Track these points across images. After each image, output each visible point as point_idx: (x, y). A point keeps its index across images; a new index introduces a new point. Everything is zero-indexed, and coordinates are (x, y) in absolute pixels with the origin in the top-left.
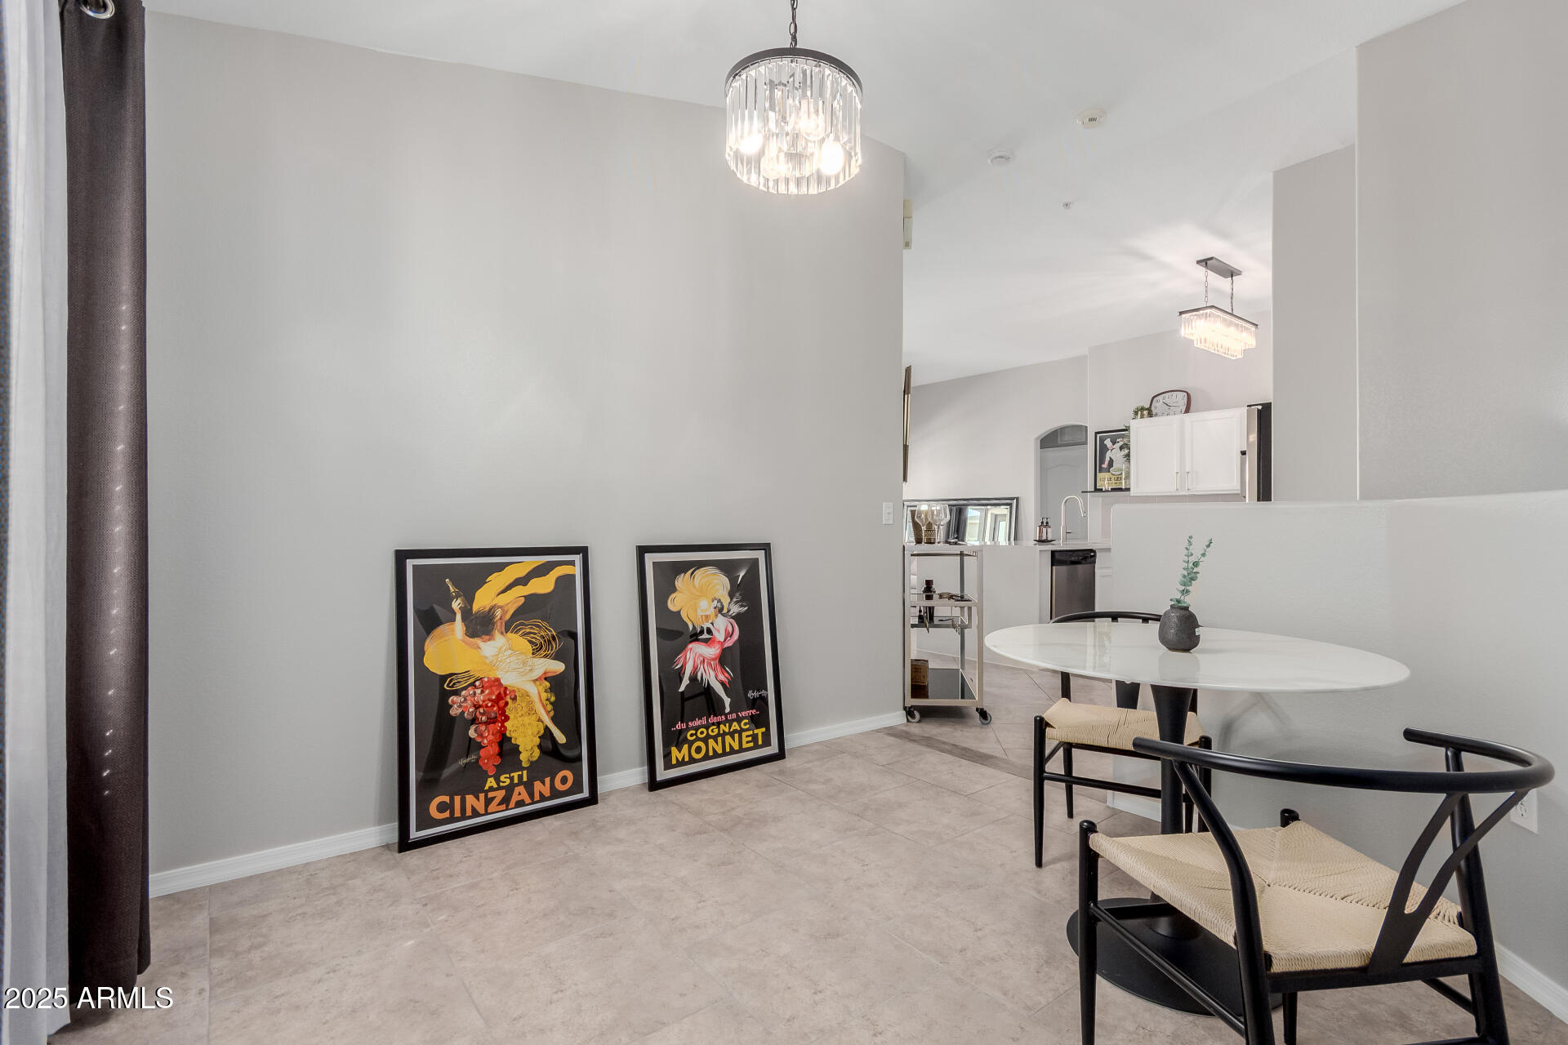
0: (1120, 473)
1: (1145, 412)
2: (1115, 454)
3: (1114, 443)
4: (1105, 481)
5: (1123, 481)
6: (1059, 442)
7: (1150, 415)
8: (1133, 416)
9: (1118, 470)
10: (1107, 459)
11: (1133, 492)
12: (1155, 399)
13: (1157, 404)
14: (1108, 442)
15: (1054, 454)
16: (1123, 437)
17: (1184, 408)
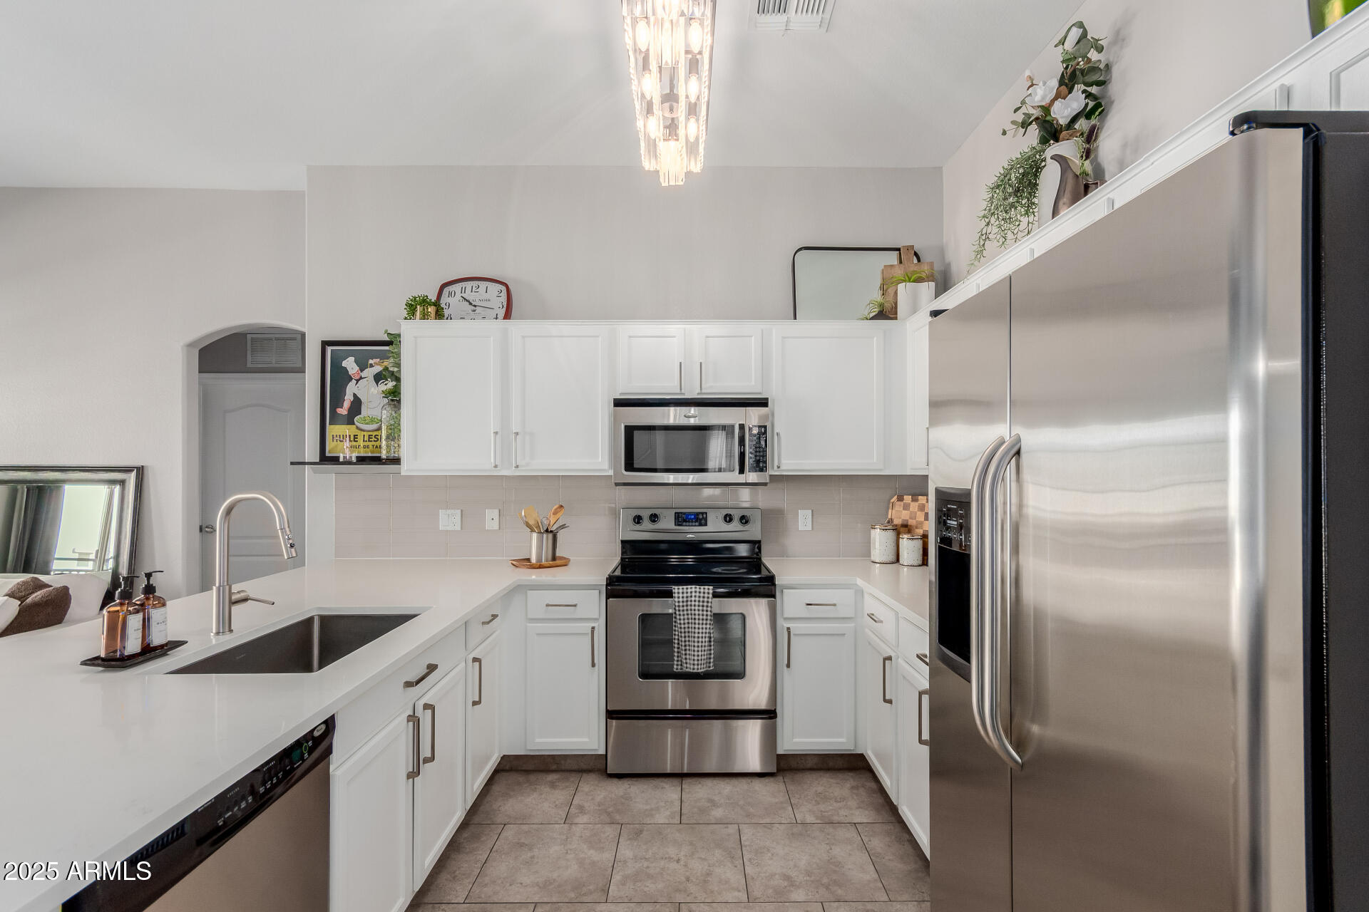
0: (375, 426)
1: (431, 309)
2: (367, 390)
3: (363, 366)
4: (343, 441)
5: (384, 443)
6: (249, 365)
7: (439, 315)
8: (405, 313)
9: (372, 421)
10: (348, 398)
11: (406, 468)
12: (446, 291)
13: (450, 300)
14: (350, 364)
15: (234, 387)
16: (383, 356)
17: (502, 312)
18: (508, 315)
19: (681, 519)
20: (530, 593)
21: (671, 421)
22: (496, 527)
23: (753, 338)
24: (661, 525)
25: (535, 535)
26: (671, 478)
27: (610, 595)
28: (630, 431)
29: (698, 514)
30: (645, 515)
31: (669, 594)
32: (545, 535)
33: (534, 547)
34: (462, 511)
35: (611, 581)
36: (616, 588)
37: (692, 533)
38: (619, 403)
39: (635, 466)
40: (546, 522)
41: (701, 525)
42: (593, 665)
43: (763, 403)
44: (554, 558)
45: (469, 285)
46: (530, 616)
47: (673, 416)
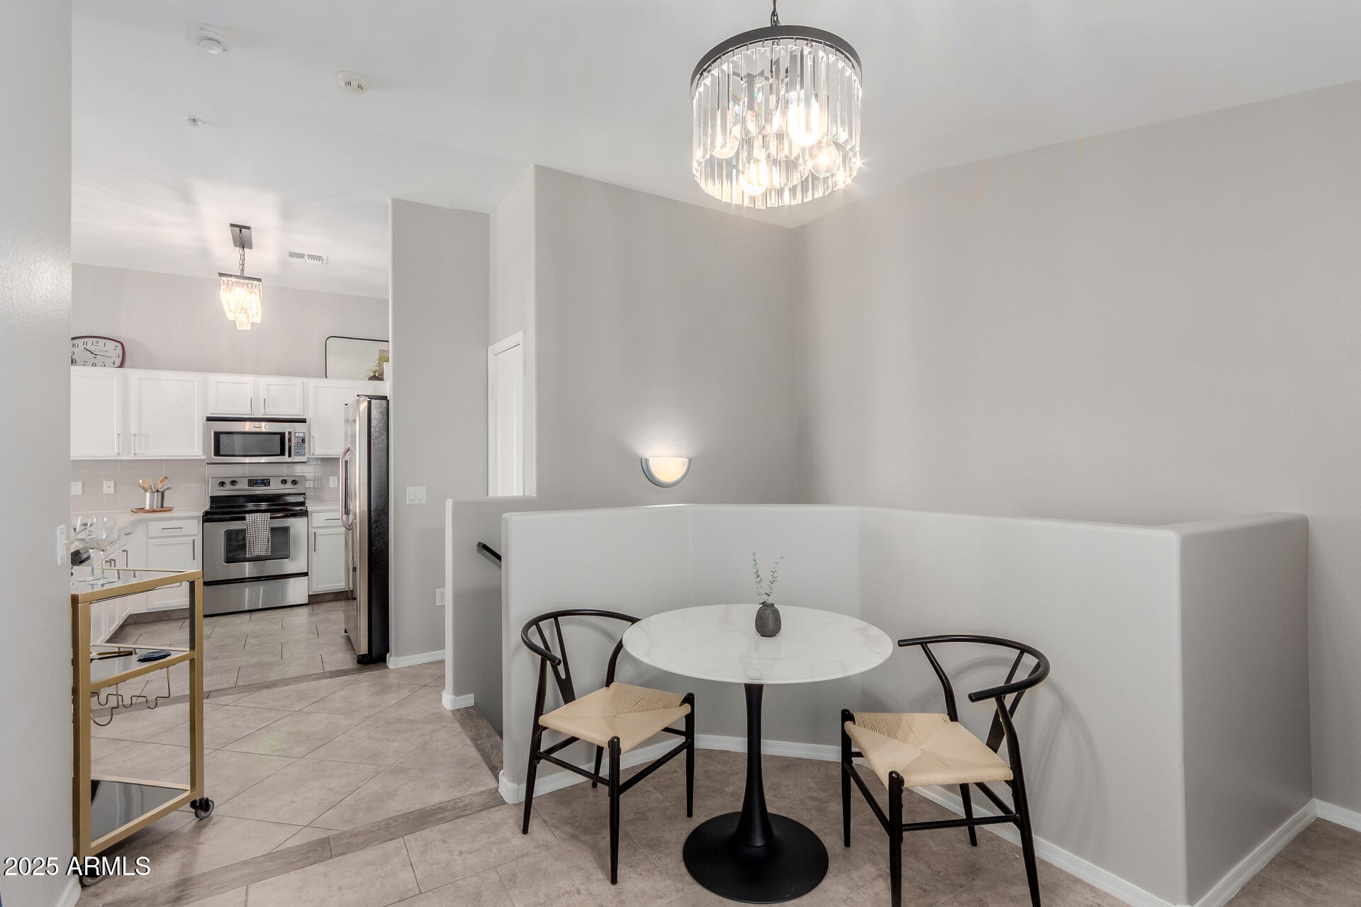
17: (118, 362)
18: (121, 366)
19: (252, 483)
20: (150, 523)
21: (247, 430)
22: (113, 492)
23: (298, 387)
24: (238, 487)
25: (148, 494)
26: (247, 460)
27: (204, 522)
28: (217, 435)
29: (264, 480)
30: (228, 481)
31: (244, 519)
32: (156, 494)
33: (148, 501)
34: (83, 483)
35: (206, 513)
36: (208, 518)
37: (260, 490)
38: (209, 419)
39: (221, 453)
40: (156, 486)
41: (266, 486)
42: (194, 559)
43: (303, 421)
44: (162, 506)
45: (89, 341)
46: (150, 536)
47: (248, 427)
